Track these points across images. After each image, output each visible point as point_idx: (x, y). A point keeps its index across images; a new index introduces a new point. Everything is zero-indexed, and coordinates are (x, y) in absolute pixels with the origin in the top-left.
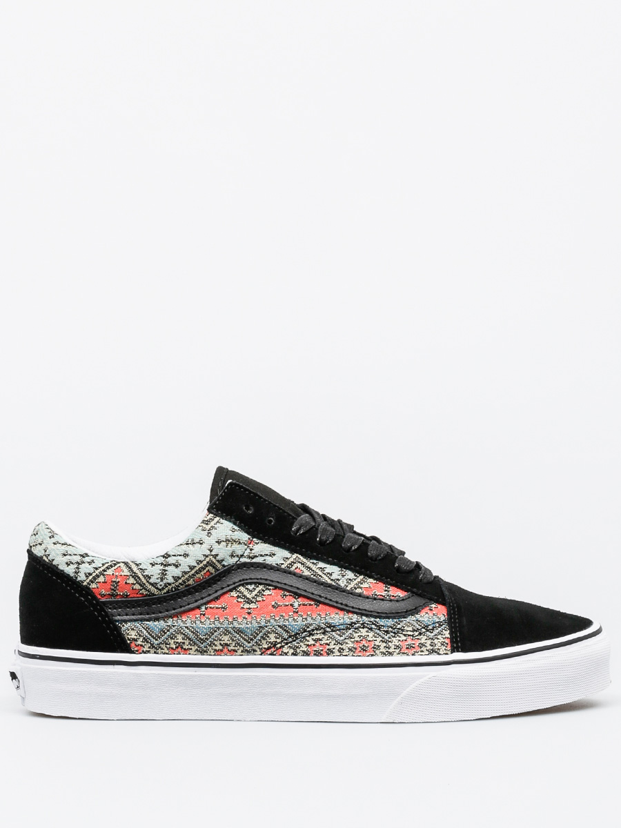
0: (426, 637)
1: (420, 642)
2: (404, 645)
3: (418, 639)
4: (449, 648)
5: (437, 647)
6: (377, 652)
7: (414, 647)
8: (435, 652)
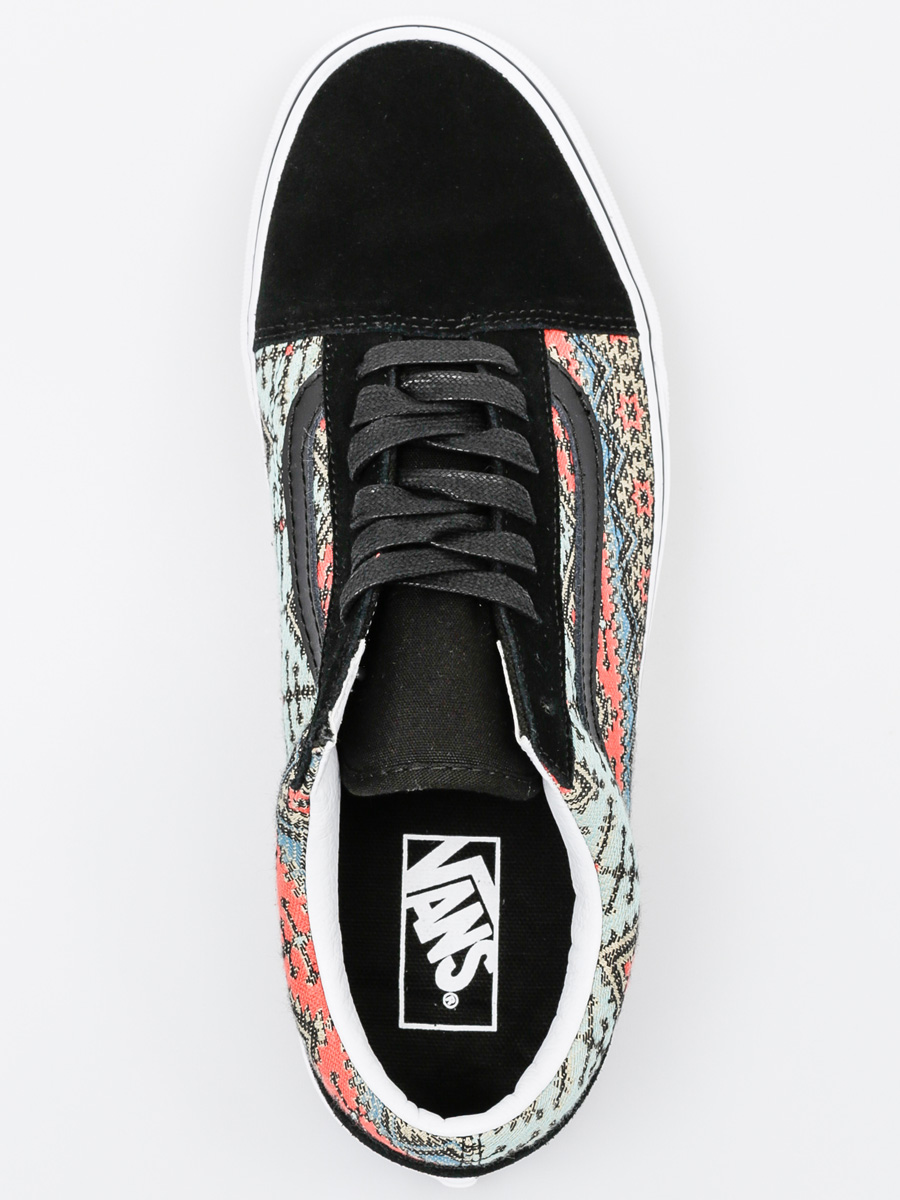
0: (615, 381)
1: (623, 394)
2: (629, 423)
3: (618, 395)
4: (627, 340)
5: (630, 363)
6: (648, 473)
7: (633, 405)
8: (638, 366)
